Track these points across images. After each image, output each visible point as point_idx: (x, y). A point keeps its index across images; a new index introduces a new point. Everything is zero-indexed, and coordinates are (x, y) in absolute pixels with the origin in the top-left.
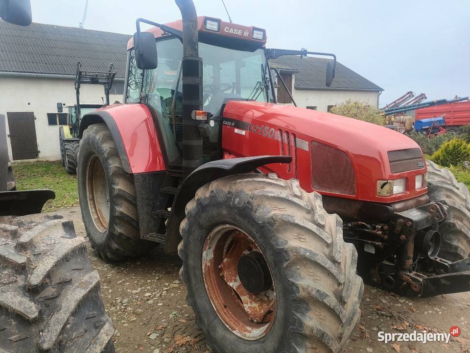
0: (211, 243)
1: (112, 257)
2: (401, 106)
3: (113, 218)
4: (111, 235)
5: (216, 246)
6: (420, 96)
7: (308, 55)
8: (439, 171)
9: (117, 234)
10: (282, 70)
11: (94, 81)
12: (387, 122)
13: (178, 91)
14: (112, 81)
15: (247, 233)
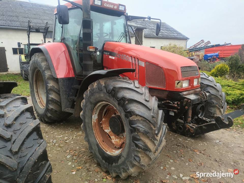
0: (96, 111)
1: (48, 121)
2: (198, 47)
3: (48, 101)
4: (47, 110)
5: (99, 112)
6: (207, 42)
7: (151, 20)
8: (207, 77)
9: (50, 108)
10: (137, 27)
11: (37, 31)
12: (191, 55)
13: (80, 36)
14: (47, 31)
15: (113, 105)
